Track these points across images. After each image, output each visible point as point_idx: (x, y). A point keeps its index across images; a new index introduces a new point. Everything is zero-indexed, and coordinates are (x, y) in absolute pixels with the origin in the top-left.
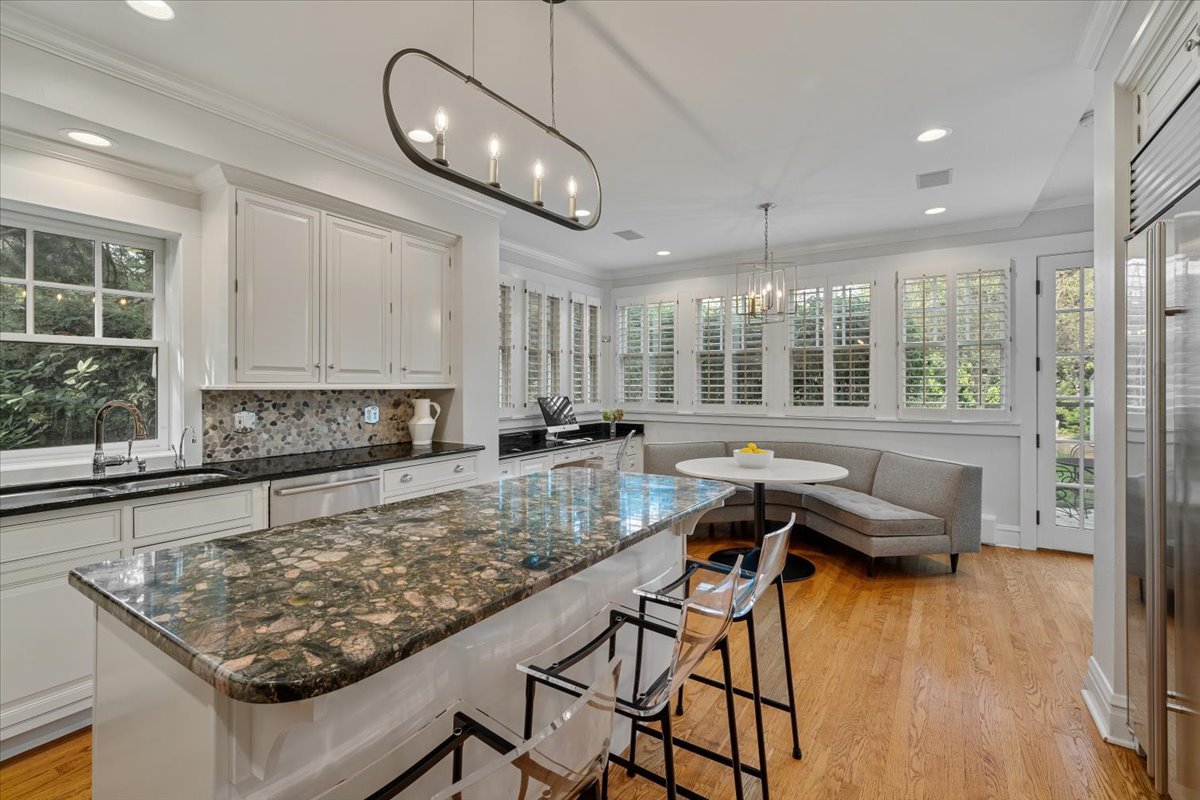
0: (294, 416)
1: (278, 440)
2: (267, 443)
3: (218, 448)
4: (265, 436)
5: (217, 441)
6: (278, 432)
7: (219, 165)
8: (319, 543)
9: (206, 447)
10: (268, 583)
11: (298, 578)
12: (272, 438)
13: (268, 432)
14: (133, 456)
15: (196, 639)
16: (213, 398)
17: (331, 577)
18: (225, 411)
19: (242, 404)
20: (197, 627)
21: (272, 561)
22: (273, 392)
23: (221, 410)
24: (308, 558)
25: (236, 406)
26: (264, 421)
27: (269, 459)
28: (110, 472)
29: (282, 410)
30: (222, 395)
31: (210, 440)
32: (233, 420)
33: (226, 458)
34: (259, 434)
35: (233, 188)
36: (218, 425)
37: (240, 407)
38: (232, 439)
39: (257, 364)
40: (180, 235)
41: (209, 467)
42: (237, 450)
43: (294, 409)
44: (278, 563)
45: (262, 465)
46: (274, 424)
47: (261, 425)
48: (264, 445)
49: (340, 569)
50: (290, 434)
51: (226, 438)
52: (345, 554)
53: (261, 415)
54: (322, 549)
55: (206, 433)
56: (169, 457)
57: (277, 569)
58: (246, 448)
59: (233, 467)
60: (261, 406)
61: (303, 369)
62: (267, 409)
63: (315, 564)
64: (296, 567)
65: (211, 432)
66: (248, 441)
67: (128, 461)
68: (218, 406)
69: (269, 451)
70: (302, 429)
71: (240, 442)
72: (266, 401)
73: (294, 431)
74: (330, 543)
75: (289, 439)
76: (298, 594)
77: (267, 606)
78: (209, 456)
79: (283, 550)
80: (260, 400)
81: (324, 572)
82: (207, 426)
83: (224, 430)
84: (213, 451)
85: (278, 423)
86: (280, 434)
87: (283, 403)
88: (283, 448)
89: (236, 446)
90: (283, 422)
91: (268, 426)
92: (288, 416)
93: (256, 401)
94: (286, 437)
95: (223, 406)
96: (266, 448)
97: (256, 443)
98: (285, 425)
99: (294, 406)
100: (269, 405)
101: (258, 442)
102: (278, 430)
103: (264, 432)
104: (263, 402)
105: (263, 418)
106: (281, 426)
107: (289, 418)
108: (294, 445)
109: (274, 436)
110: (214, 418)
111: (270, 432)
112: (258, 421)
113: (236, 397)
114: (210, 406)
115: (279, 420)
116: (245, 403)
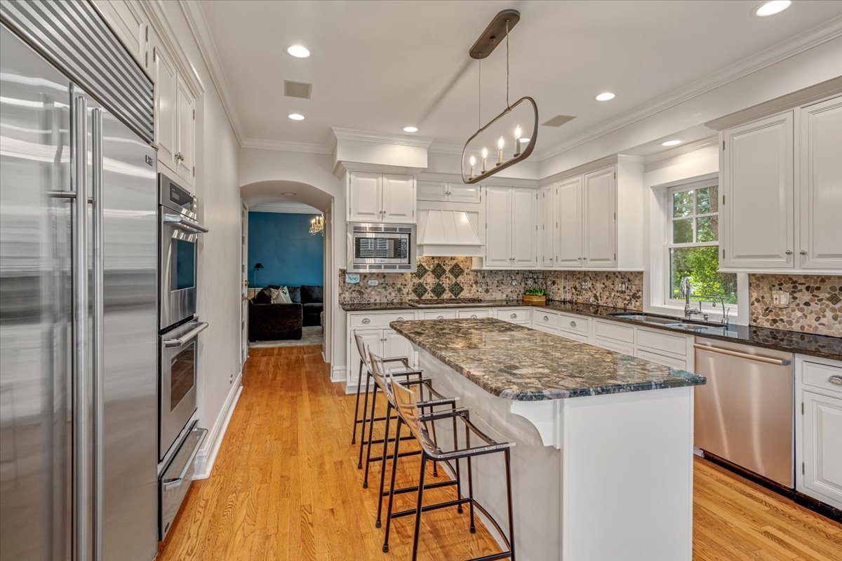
0: (828, 299)
1: (811, 319)
2: (801, 320)
3: (761, 316)
4: (799, 314)
5: (760, 311)
6: (811, 312)
7: (704, 125)
9: (752, 314)
12: (806, 317)
13: (802, 310)
14: (703, 310)
16: (757, 279)
18: (766, 289)
19: (779, 285)
22: (806, 277)
23: (763, 288)
25: (774, 286)
26: (798, 301)
27: (803, 335)
29: (815, 293)
30: (763, 277)
31: (755, 309)
32: (772, 297)
33: (767, 325)
34: (793, 311)
35: (722, 132)
36: (761, 299)
37: (777, 287)
38: (771, 311)
42: (775, 321)
43: (829, 293)
45: (796, 338)
46: (807, 304)
47: (795, 303)
48: (798, 322)
50: (824, 316)
51: (766, 310)
53: (795, 295)
55: (752, 304)
58: (782, 320)
59: (771, 333)
60: (795, 287)
62: (801, 291)
65: (756, 304)
66: (783, 315)
67: (700, 313)
68: (761, 285)
69: (802, 327)
70: (838, 313)
71: (777, 315)
72: (800, 284)
73: (829, 314)
75: (823, 320)
78: (755, 321)
80: (794, 282)
82: (753, 299)
83: (765, 303)
84: (757, 318)
85: (812, 304)
86: (813, 314)
87: (818, 285)
88: (817, 327)
89: (774, 318)
90: (816, 303)
91: (802, 306)
92: (822, 299)
93: (791, 283)
94: (820, 318)
95: (765, 285)
96: (800, 324)
97: (790, 318)
98: (819, 306)
99: (829, 290)
100: (803, 287)
101: (792, 317)
102: (811, 310)
103: (798, 309)
104: (797, 285)
105: (797, 298)
106: (815, 307)
107: (824, 301)
108: (830, 327)
109: (808, 315)
110: (758, 293)
111: (804, 311)
112: (792, 300)
113: (774, 279)
114: (755, 285)
115: (812, 301)
116: (781, 284)
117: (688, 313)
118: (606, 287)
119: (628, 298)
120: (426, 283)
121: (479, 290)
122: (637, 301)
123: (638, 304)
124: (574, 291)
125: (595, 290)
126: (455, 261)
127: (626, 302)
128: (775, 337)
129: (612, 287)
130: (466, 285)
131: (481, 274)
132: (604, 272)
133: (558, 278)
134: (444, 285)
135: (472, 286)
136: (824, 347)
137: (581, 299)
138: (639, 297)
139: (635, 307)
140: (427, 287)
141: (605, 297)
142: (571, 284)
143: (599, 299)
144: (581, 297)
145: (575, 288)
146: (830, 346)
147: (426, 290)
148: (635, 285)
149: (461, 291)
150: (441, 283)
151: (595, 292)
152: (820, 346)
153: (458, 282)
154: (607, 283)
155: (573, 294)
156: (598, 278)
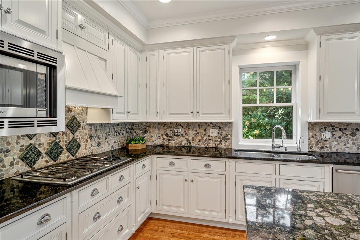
0: (351, 135)
1: (342, 146)
2: (336, 146)
3: (314, 146)
4: (336, 143)
5: (314, 143)
6: (342, 142)
7: (312, 29)
8: (333, 210)
9: (309, 144)
10: (295, 221)
11: (310, 226)
12: (339, 144)
13: (337, 141)
14: (283, 145)
15: (252, 236)
16: (312, 125)
17: (327, 234)
18: (317, 130)
19: (324, 128)
20: (257, 230)
21: (305, 210)
22: (339, 123)
23: (315, 130)
24: (322, 216)
25: (322, 129)
26: (335, 136)
27: (337, 154)
28: (277, 150)
29: (344, 131)
30: (316, 124)
31: (311, 142)
32: (321, 135)
33: (318, 150)
34: (332, 141)
35: (319, 36)
36: (314, 136)
37: (324, 129)
38: (320, 142)
39: (329, 111)
40: (300, 62)
41: (310, 153)
42: (322, 148)
43: (351, 131)
44: (306, 213)
45: (334, 155)
46: (340, 137)
47: (333, 138)
48: (335, 147)
49: (335, 232)
50: (348, 143)
51: (318, 142)
52: (343, 223)
53: (334, 133)
54: (332, 214)
55: (309, 139)
56: (296, 147)
57: (304, 216)
58: (326, 147)
59: (320, 154)
60: (333, 129)
61: (354, 113)
62: (337, 131)
63: (323, 221)
64: (313, 219)
65: (311, 139)
66: (327, 144)
67: (282, 147)
68: (314, 128)
69: (337, 150)
70: (355, 141)
71: (324, 144)
72: (336, 127)
73: (351, 142)
74: (339, 211)
75: (348, 145)
76: (304, 236)
77: (287, 235)
78: (311, 148)
79: (313, 206)
80: (333, 126)
81: (324, 229)
82: (310, 136)
83: (317, 138)
84: (312, 147)
85: (342, 137)
86: (343, 142)
87: (345, 128)
88: (345, 149)
89: (322, 146)
90: (344, 137)
91: (337, 138)
92: (347, 135)
93: (332, 127)
94: (346, 144)
95: (317, 129)
96: (336, 148)
97: (331, 145)
98: (346, 138)
99: (351, 130)
100: (338, 129)
101: (332, 145)
102: (342, 141)
103: (335, 141)
104: (334, 128)
105: (334, 135)
106: (343, 139)
107: (348, 136)
108: (351, 148)
109: (340, 143)
110: (313, 133)
111: (338, 141)
112: (332, 136)
113: (322, 125)
114: (311, 128)
115: (342, 136)
116: (326, 128)
117: (273, 147)
118: (198, 133)
119: (219, 140)
120: (40, 144)
121: (93, 145)
122: (226, 142)
123: (227, 143)
124: (165, 137)
125: (187, 135)
126: (73, 114)
127: (217, 143)
128: (322, 156)
129: (204, 133)
130: (82, 141)
131: (94, 127)
132: (196, 123)
133: (150, 127)
134: (61, 144)
135: (87, 141)
136: (348, 159)
137: (172, 143)
138: (229, 139)
139: (225, 146)
140: (41, 149)
141: (197, 140)
142: (163, 131)
143: (192, 142)
144: (172, 142)
145: (167, 135)
146: (351, 158)
147: (40, 154)
148: (225, 131)
149: (79, 148)
150: (57, 141)
151: (187, 137)
152: (346, 158)
153: (76, 138)
154: (199, 130)
155: (164, 139)
156: (190, 127)
